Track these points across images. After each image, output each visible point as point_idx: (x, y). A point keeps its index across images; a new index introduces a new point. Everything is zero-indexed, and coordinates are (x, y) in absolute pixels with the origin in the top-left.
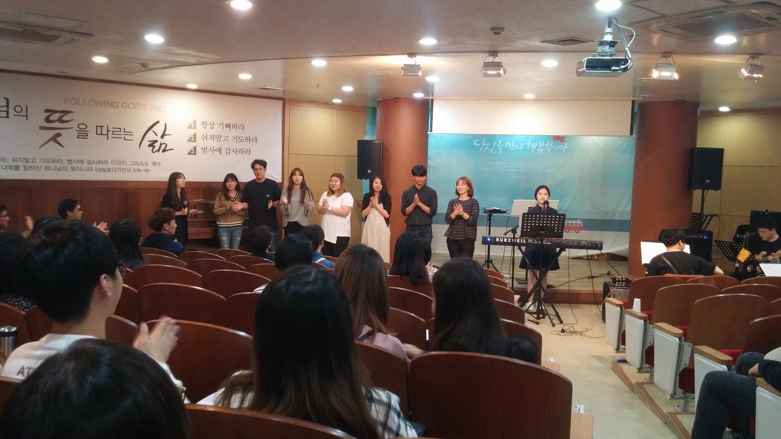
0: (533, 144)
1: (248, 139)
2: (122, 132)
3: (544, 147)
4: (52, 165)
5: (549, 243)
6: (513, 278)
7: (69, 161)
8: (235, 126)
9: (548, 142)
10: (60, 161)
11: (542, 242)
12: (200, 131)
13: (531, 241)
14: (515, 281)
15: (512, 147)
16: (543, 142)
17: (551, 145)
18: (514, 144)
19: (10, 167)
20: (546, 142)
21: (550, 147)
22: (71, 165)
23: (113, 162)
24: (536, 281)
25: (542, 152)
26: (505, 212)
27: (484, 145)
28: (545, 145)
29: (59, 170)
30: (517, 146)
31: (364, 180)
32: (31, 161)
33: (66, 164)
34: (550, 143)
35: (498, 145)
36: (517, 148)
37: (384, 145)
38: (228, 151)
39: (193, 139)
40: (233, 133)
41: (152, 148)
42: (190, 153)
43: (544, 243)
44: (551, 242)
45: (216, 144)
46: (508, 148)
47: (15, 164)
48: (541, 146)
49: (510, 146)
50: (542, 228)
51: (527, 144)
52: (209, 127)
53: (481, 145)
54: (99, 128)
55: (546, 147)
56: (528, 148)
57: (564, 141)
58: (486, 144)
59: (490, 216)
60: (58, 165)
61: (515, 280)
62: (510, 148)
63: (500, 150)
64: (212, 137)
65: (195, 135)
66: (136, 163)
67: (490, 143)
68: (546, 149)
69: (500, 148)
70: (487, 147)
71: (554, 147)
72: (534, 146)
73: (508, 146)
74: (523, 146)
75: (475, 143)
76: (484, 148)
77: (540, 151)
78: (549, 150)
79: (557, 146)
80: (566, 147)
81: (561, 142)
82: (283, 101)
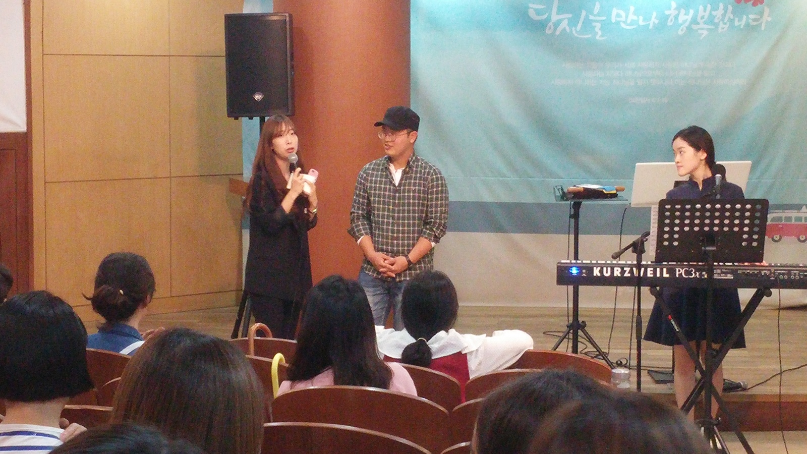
0: (683, 11)
3: (711, 20)
5: (730, 277)
6: (639, 368)
9: (721, 6)
11: (711, 272)
13: (683, 271)
14: (645, 377)
15: (629, 22)
16: (709, 6)
17: (729, 15)
18: (635, 13)
20: (715, 7)
21: (726, 19)
24: (698, 375)
25: (705, 33)
26: (614, 196)
27: (555, 17)
28: (714, 13)
30: (641, 18)
31: (245, 120)
34: (726, 9)
35: (591, 17)
36: (641, 23)
37: (295, 25)
43: (716, 277)
44: (733, 272)
46: (618, 23)
48: (702, 17)
49: (623, 19)
50: (710, 238)
51: (667, 13)
53: (548, 20)
55: (716, 20)
56: (670, 24)
57: (762, 3)
58: (560, 17)
59: (577, 206)
61: (644, 373)
62: (623, 25)
63: (597, 29)
67: (570, 16)
68: (717, 25)
69: (598, 25)
70: (564, 24)
71: (737, 19)
72: (685, 18)
73: (619, 19)
74: (656, 18)
75: (532, 13)
76: (557, 25)
77: (700, 32)
78: (723, 27)
79: (745, 17)
80: (766, 18)
81: (755, 4)
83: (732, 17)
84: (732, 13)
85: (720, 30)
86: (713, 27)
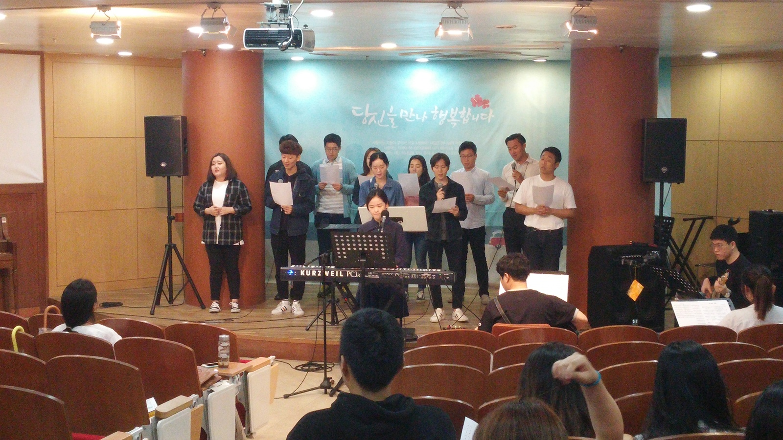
0: (442, 111)
3: (458, 117)
5: (377, 277)
9: (464, 108)
13: (351, 273)
15: (410, 117)
16: (457, 109)
17: (469, 113)
18: (413, 112)
20: (461, 109)
21: (468, 116)
25: (455, 124)
27: (367, 115)
28: (459, 112)
30: (417, 115)
34: (467, 110)
35: (388, 115)
36: (418, 119)
44: (379, 274)
46: (403, 119)
48: (453, 115)
49: (407, 116)
50: (363, 254)
51: (432, 112)
53: (364, 116)
55: (461, 117)
56: (434, 119)
57: (488, 106)
58: (370, 114)
62: (407, 119)
63: (392, 121)
67: (376, 114)
68: (462, 119)
69: (392, 120)
70: (373, 119)
71: (473, 116)
72: (443, 115)
73: (404, 116)
74: (426, 115)
75: (354, 112)
76: (368, 119)
77: (452, 123)
79: (478, 115)
80: (491, 116)
81: (484, 107)
82: (39, 57)
83: (470, 115)
84: (471, 112)
85: (464, 123)
86: (459, 121)
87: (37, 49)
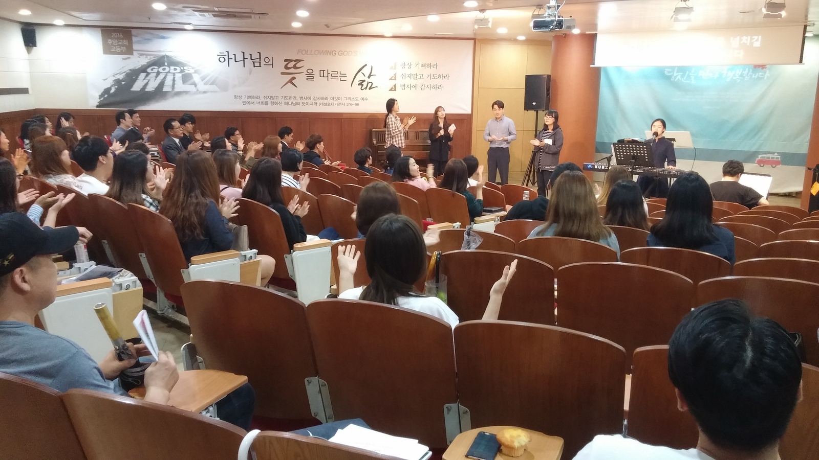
0: (729, 72)
1: (441, 76)
2: (339, 75)
3: (742, 75)
4: (290, 101)
7: (301, 98)
8: (430, 66)
9: (747, 69)
10: (295, 98)
12: (400, 71)
15: (706, 76)
16: (742, 70)
17: (750, 73)
18: (709, 73)
19: (262, 103)
20: (744, 70)
21: (749, 75)
22: (303, 101)
23: (332, 98)
27: (675, 74)
28: (743, 72)
29: (294, 104)
30: (711, 74)
32: (275, 98)
33: (299, 100)
34: (749, 71)
35: (690, 74)
36: (711, 76)
38: (423, 87)
39: (394, 78)
40: (427, 71)
41: (361, 86)
42: (391, 90)
44: (643, 170)
45: (413, 82)
46: (702, 77)
47: (266, 100)
48: (738, 74)
49: (704, 75)
51: (723, 72)
52: (407, 67)
53: (673, 75)
54: (322, 72)
55: (744, 75)
56: (724, 77)
57: (766, 68)
58: (678, 74)
60: (294, 101)
62: (704, 77)
63: (692, 78)
64: (410, 76)
65: (395, 75)
66: (349, 99)
67: (682, 73)
68: (744, 77)
70: (679, 77)
71: (753, 75)
72: (730, 74)
73: (702, 75)
74: (717, 74)
75: (666, 73)
76: (676, 77)
78: (747, 78)
79: (757, 74)
80: (767, 74)
81: (762, 69)
82: (473, 41)
84: (752, 73)
85: (746, 79)
87: (472, 36)
